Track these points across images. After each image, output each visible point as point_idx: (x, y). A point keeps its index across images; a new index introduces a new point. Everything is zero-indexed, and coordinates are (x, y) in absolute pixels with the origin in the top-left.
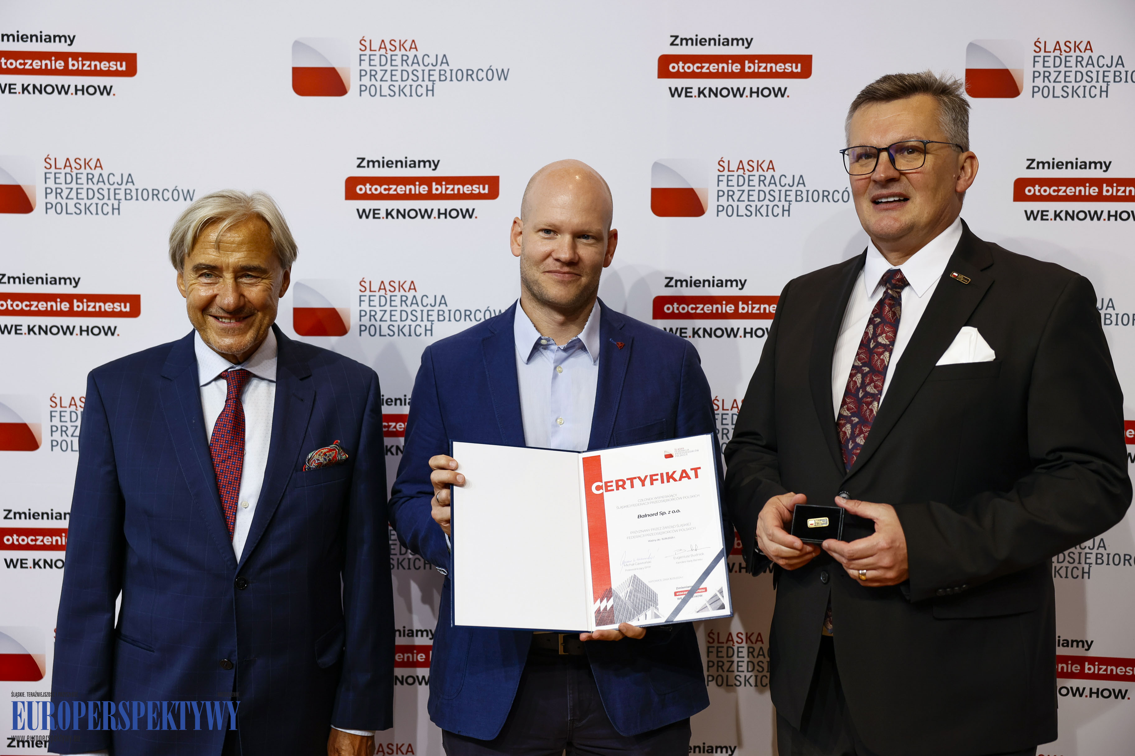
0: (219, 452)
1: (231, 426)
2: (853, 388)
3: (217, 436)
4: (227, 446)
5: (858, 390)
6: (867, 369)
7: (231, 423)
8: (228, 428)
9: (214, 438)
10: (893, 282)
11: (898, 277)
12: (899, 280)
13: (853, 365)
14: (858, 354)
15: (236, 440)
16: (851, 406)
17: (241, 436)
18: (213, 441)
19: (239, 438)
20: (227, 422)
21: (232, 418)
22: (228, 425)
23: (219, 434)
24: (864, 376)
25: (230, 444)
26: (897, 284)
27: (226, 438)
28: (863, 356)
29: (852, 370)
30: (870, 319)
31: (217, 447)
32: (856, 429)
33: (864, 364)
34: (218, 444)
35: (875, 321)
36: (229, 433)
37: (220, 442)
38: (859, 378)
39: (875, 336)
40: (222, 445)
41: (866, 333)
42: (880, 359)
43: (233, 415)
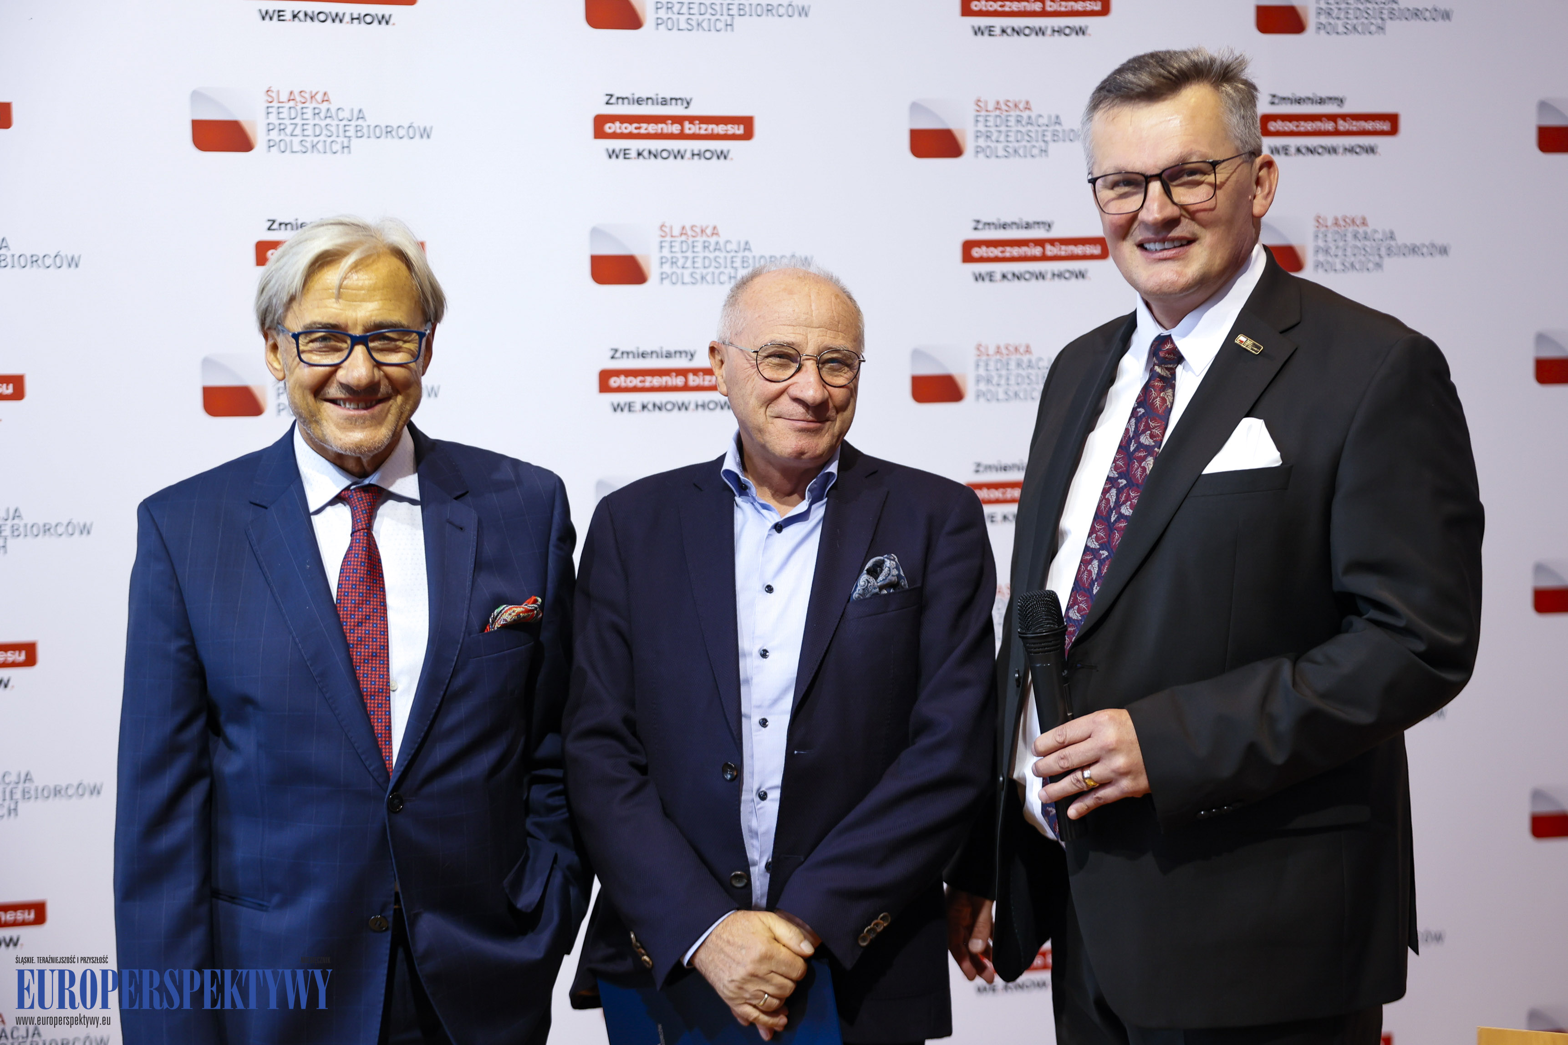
0: (351, 611)
1: (364, 570)
2: (1105, 509)
3: (345, 588)
4: (363, 600)
5: (1110, 511)
6: (1123, 482)
7: (364, 566)
8: (360, 573)
9: (341, 592)
10: (1162, 354)
11: (1168, 346)
12: (1170, 352)
13: (1108, 476)
14: (1115, 461)
15: (373, 591)
16: (1101, 534)
17: (380, 584)
18: (341, 596)
19: (376, 587)
20: (357, 565)
21: (365, 559)
22: (360, 569)
23: (349, 584)
24: (1119, 492)
25: (366, 597)
26: (1166, 358)
27: (359, 589)
28: (1120, 463)
29: (1106, 483)
30: (1133, 409)
31: (348, 603)
32: (1104, 567)
33: (1121, 476)
34: (348, 600)
35: (1138, 412)
36: (363, 581)
37: (352, 596)
38: (1113, 494)
39: (1137, 434)
40: (355, 600)
41: (1127, 430)
42: (1142, 467)
43: (365, 555)
